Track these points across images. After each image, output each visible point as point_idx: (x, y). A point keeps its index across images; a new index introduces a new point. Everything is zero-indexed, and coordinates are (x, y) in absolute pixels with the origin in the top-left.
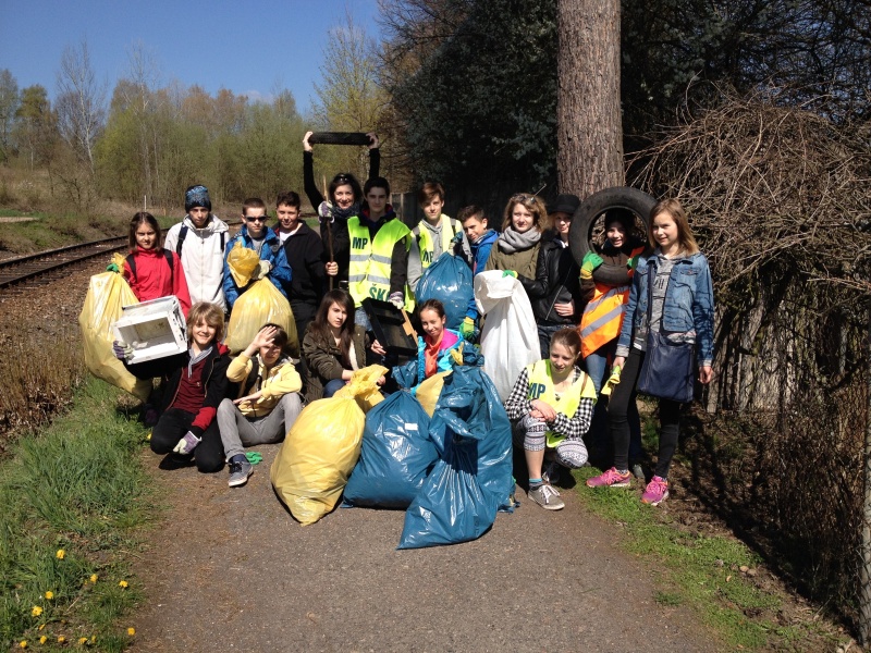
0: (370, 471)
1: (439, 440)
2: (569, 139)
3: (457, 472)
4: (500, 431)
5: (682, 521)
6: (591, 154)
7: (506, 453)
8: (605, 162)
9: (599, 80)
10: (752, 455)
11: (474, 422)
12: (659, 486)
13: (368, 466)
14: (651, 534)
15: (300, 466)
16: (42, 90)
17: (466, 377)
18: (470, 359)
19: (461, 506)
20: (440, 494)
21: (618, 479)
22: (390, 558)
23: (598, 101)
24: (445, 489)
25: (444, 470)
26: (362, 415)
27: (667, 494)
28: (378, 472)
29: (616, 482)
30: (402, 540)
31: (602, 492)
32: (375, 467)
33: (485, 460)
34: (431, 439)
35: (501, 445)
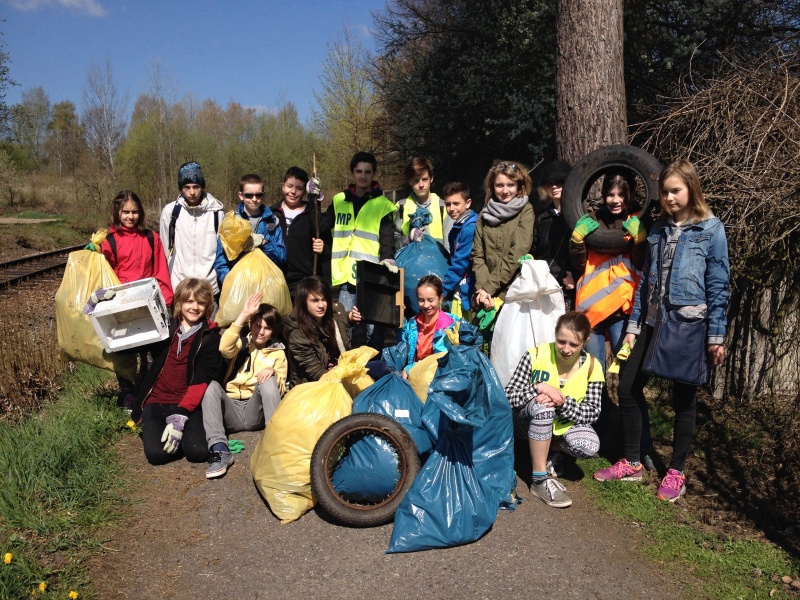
0: (357, 462)
1: (433, 428)
2: (570, 109)
3: (453, 463)
4: (500, 418)
5: (706, 520)
6: (593, 123)
7: (507, 442)
8: (608, 131)
9: (602, 45)
10: (769, 445)
11: (472, 407)
12: (675, 479)
13: (355, 457)
14: (673, 537)
15: (282, 457)
16: (71, 105)
17: (463, 358)
18: (467, 338)
19: (458, 504)
20: (434, 491)
21: (630, 471)
22: (378, 564)
23: (600, 67)
24: (440, 484)
25: (439, 463)
26: (348, 400)
27: (684, 488)
28: (367, 464)
29: (627, 476)
30: (392, 543)
31: (612, 486)
32: (363, 458)
33: (484, 451)
34: (424, 427)
35: (501, 434)
